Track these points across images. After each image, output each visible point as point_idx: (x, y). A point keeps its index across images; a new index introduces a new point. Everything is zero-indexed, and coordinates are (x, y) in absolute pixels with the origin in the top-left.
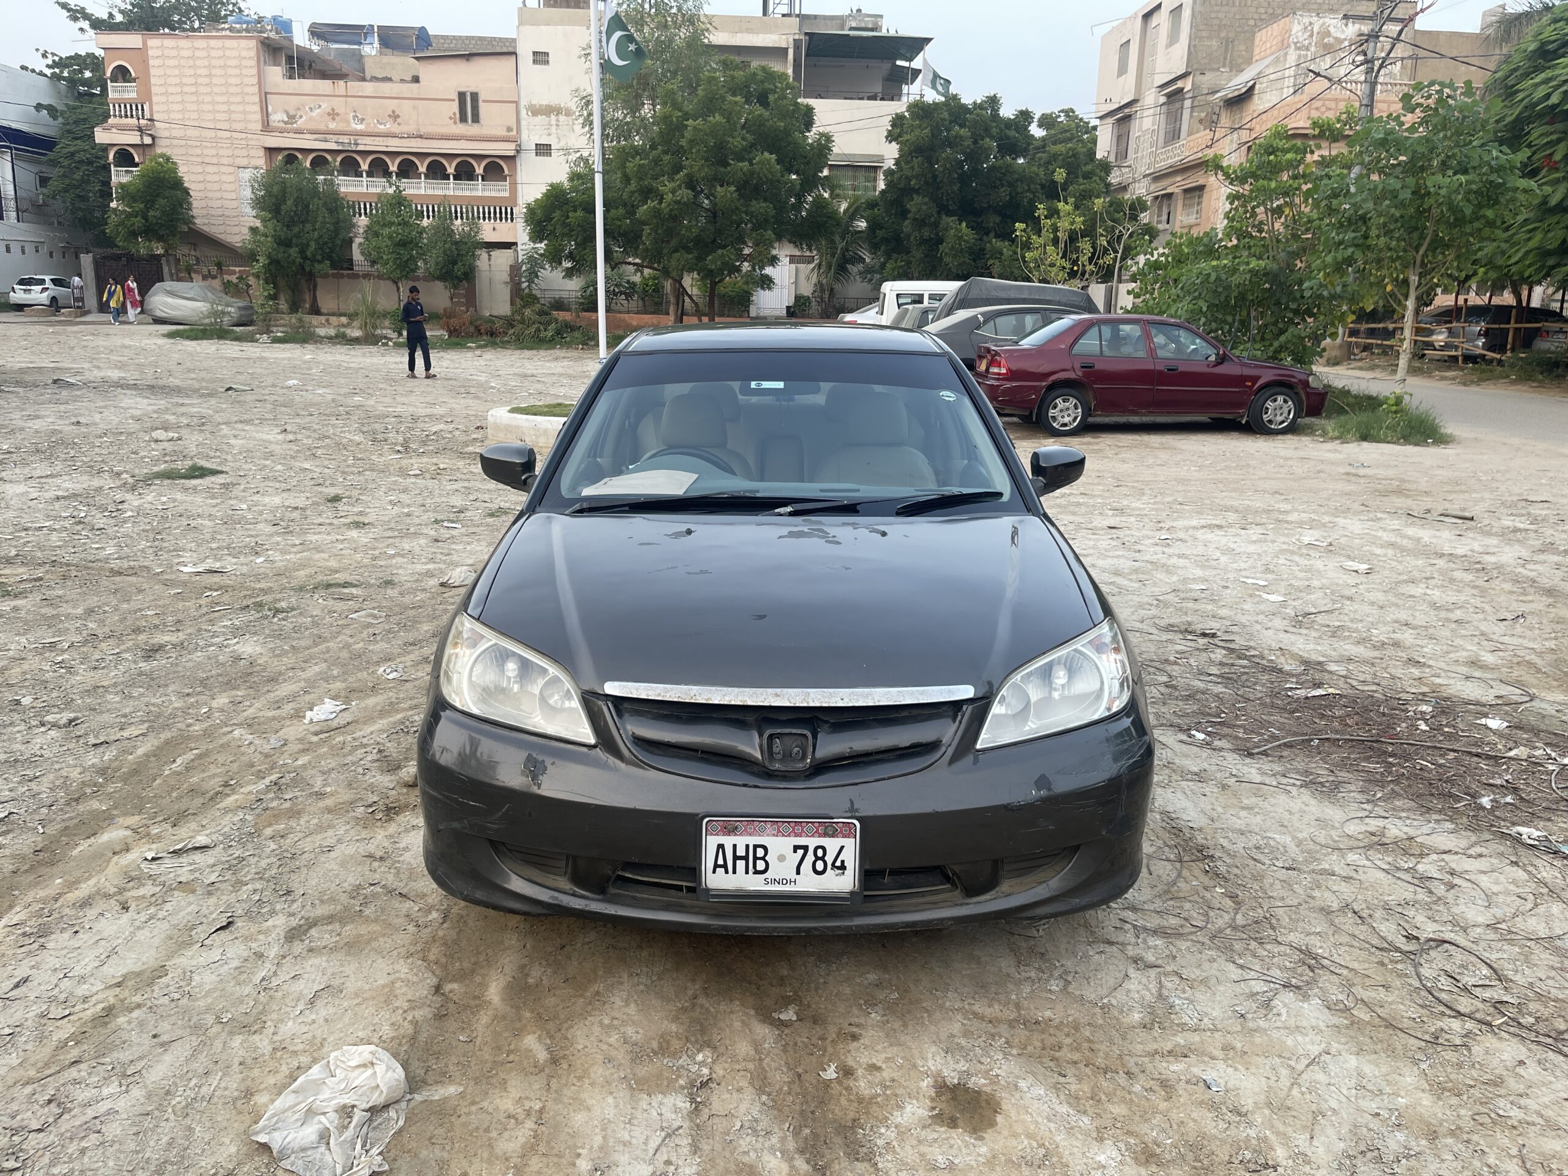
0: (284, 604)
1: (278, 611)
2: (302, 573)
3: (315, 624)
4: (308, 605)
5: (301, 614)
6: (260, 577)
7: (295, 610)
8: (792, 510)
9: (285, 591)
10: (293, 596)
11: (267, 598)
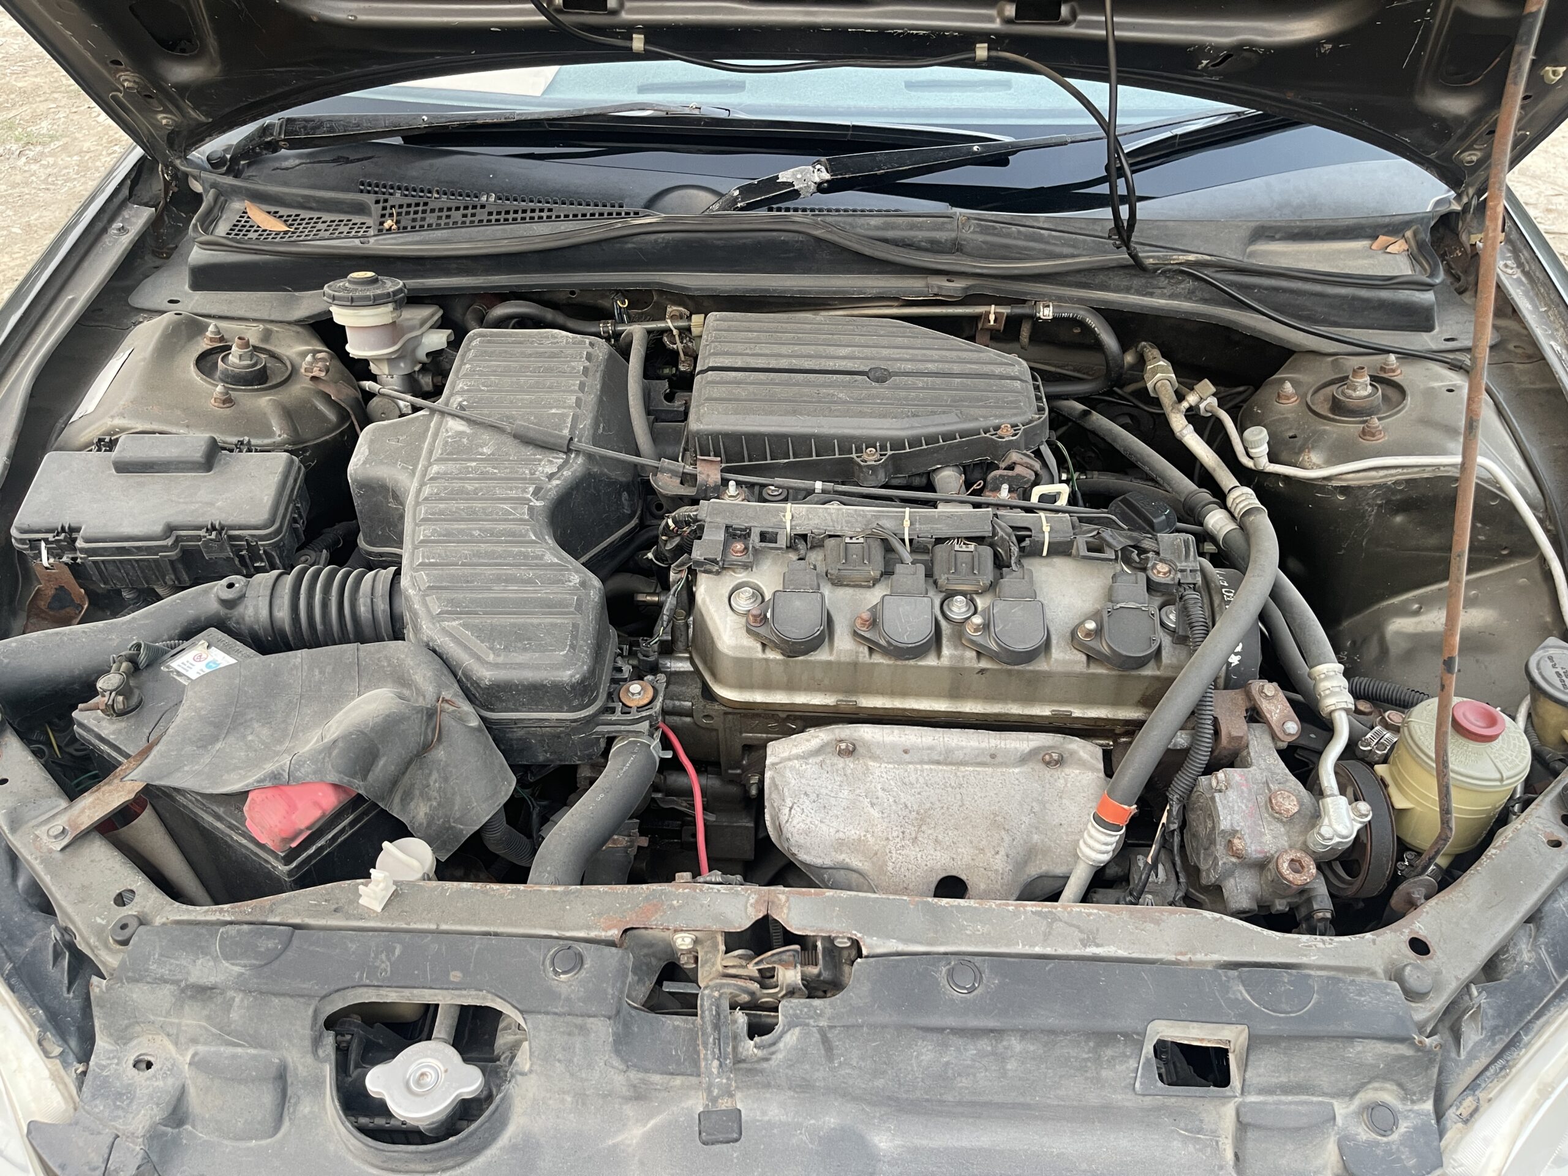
1: (30, 142)
4: (81, 128)
5: (64, 147)
6: (30, 63)
7: (58, 140)
8: (827, 176)
9: (56, 95)
10: (64, 107)
11: (26, 111)
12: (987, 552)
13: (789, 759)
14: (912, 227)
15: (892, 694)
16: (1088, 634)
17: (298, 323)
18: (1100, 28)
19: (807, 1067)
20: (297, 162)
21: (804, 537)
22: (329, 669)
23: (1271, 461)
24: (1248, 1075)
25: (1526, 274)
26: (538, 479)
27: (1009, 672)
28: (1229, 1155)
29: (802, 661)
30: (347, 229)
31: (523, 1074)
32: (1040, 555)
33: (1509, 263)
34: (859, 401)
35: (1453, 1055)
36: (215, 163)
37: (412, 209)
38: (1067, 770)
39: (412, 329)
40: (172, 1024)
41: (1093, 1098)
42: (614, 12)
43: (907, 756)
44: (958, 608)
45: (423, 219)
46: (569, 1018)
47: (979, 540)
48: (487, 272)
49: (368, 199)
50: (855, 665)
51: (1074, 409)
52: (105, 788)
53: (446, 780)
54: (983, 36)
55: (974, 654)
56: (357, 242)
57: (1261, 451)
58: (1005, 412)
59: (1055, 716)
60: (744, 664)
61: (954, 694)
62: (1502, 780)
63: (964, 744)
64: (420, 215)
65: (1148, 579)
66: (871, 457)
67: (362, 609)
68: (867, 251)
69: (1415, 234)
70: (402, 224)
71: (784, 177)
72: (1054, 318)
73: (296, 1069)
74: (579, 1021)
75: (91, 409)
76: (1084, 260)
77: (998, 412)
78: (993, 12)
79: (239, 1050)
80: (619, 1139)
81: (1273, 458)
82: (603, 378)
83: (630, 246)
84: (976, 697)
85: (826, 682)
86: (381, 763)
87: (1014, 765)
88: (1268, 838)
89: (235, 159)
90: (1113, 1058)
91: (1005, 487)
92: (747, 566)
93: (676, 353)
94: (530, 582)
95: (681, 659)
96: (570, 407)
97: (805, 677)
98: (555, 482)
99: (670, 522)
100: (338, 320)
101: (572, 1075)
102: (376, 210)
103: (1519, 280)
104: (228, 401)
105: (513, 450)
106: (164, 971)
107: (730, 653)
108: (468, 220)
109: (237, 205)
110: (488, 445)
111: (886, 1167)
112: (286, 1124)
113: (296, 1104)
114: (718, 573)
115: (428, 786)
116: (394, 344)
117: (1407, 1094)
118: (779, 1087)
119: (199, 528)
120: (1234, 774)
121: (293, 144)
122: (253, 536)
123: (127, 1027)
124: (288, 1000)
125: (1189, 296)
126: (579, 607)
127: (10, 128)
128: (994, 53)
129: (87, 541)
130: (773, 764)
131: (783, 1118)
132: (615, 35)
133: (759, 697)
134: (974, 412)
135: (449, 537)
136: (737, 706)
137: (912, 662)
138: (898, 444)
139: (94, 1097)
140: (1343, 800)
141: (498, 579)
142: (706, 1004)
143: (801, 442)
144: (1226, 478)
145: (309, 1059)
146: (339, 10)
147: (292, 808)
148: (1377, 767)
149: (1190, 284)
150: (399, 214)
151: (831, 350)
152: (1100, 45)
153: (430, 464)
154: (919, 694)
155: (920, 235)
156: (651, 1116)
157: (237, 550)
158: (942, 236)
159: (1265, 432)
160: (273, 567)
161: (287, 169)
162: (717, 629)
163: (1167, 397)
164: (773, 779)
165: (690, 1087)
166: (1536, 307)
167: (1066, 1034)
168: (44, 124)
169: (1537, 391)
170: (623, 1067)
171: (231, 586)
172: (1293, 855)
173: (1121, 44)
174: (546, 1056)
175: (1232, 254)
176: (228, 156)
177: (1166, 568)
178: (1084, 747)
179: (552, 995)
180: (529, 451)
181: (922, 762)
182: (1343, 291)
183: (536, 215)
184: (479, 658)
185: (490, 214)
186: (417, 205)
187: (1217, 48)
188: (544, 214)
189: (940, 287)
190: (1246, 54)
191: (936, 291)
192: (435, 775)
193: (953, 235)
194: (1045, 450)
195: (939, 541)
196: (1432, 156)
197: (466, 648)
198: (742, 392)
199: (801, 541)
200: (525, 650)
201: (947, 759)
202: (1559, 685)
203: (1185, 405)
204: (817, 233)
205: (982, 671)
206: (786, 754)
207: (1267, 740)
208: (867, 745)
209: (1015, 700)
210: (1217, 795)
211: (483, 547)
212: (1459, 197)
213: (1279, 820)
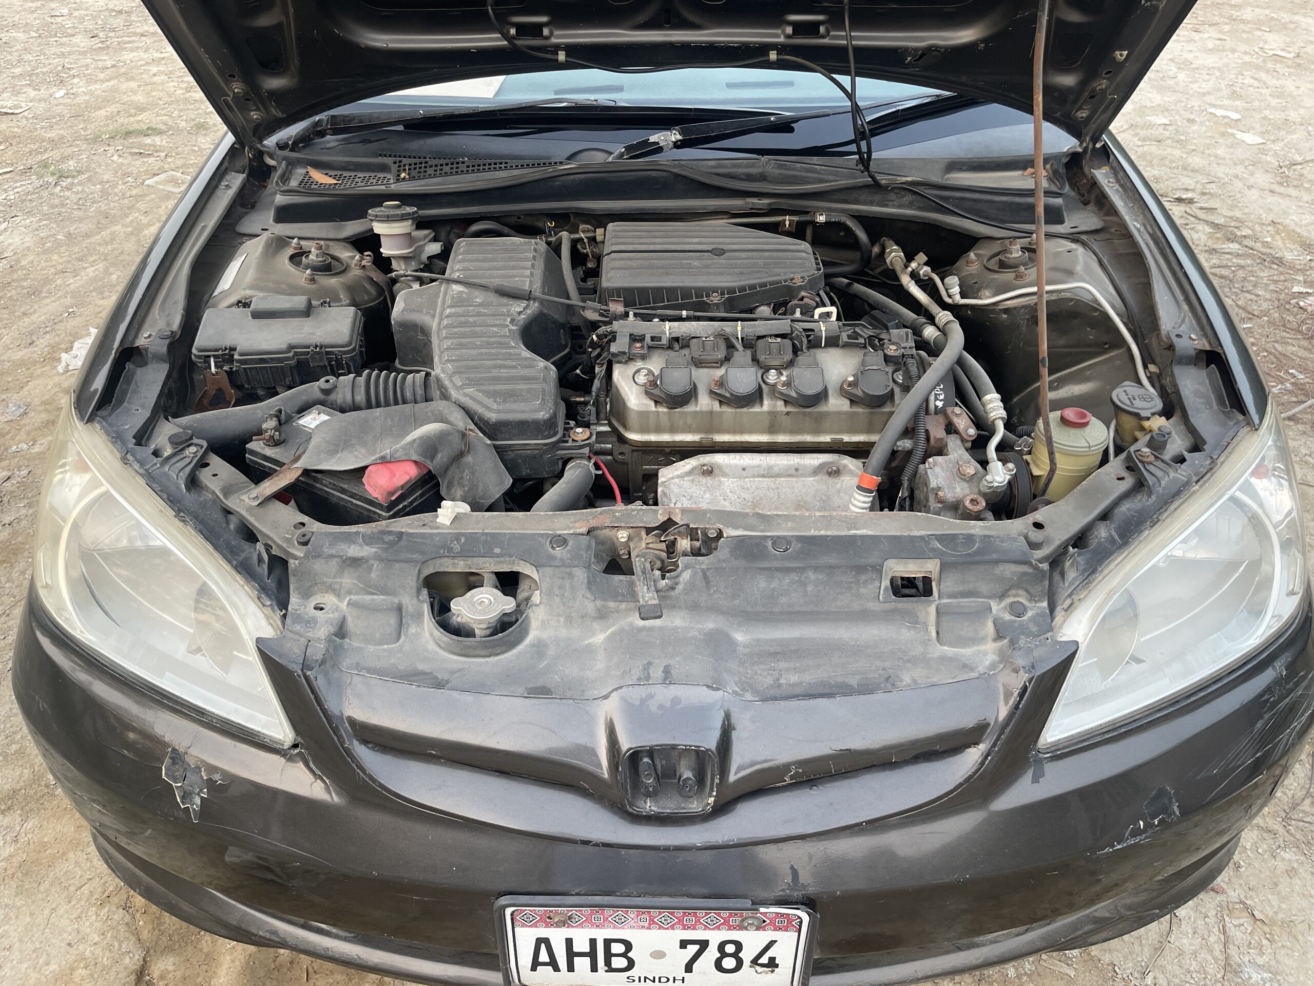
0: (72, 164)
1: (62, 176)
2: (102, 113)
3: (105, 194)
4: (100, 165)
5: (89, 179)
6: (54, 120)
7: (83, 173)
8: (679, 137)
9: (78, 142)
10: (85, 150)
11: (55, 154)
12: (788, 342)
13: (673, 478)
14: (735, 166)
15: (734, 432)
16: (850, 384)
17: (345, 240)
18: (843, 40)
19: (696, 594)
20: (336, 144)
21: (677, 339)
22: (396, 419)
23: (962, 297)
24: (942, 586)
25: (1121, 185)
26: (512, 315)
27: (804, 414)
28: (934, 634)
29: (679, 412)
30: (375, 181)
31: (536, 605)
32: (820, 347)
33: (1111, 180)
34: (707, 267)
35: (1061, 585)
36: (282, 146)
37: (418, 166)
38: (842, 478)
39: (419, 240)
40: (337, 583)
41: (856, 606)
42: (547, 38)
43: (744, 473)
44: (772, 376)
45: (425, 172)
46: (562, 569)
47: (783, 336)
48: (466, 204)
49: (389, 161)
50: (711, 413)
51: (843, 282)
52: (276, 478)
53: (473, 473)
54: (773, 46)
55: (782, 403)
56: (383, 187)
57: (956, 290)
58: (796, 270)
59: (834, 442)
60: (643, 415)
61: (772, 430)
62: (1089, 447)
63: (779, 462)
64: (423, 169)
65: (885, 355)
66: (715, 299)
67: (408, 394)
68: (707, 181)
69: (1051, 166)
70: (412, 175)
71: (653, 139)
72: (826, 223)
73: (407, 607)
74: (568, 570)
75: (227, 287)
76: (843, 183)
77: (792, 270)
78: (779, 31)
79: (375, 597)
80: (591, 641)
81: (963, 295)
82: (545, 262)
83: (557, 183)
84: (784, 431)
85: (694, 426)
86: (439, 456)
87: (810, 476)
88: (958, 490)
89: (295, 143)
90: (866, 580)
91: (798, 310)
92: (643, 358)
93: (587, 255)
94: (514, 367)
95: (603, 425)
96: (527, 277)
97: (681, 423)
98: (523, 316)
99: (594, 337)
100: (376, 231)
101: (564, 604)
102: (394, 168)
103: (1117, 190)
104: (312, 280)
105: (493, 298)
106: (333, 552)
107: (636, 408)
108: (454, 171)
109: (300, 171)
110: (479, 297)
111: (742, 649)
112: (403, 638)
113: (407, 628)
114: (626, 363)
115: (462, 478)
116: (410, 247)
117: (1032, 597)
118: (680, 607)
119: (309, 347)
120: (939, 459)
121: (336, 132)
122: (340, 351)
123: (310, 587)
124: (404, 565)
125: (910, 206)
126: (544, 380)
127: (45, 167)
128: (781, 57)
129: (241, 355)
130: (663, 483)
131: (683, 625)
132: (548, 52)
133: (653, 438)
134: (776, 270)
135: (462, 346)
136: (640, 445)
137: (745, 410)
138: (731, 291)
139: (293, 623)
140: (1000, 464)
141: (495, 367)
142: (638, 564)
143: (672, 291)
144: (934, 308)
145: (415, 601)
146: (377, 41)
147: (393, 475)
148: (1025, 457)
149: (909, 198)
150: (409, 169)
151: (688, 240)
152: (843, 50)
153: (444, 309)
154: (751, 431)
155: (740, 171)
156: (609, 628)
157: (330, 360)
158: (753, 171)
159: (956, 278)
160: (349, 373)
161: (330, 148)
162: (627, 395)
163: (898, 267)
164: (663, 491)
165: (630, 610)
166: (1126, 204)
167: (839, 567)
168: (71, 163)
169: (1127, 254)
170: (592, 598)
171: (327, 381)
172: (972, 497)
173: (857, 49)
174: (550, 593)
175: (935, 178)
176: (290, 143)
177: (895, 348)
178: (852, 462)
179: (553, 558)
180: (505, 300)
181: (754, 476)
182: (1004, 199)
183: (497, 166)
184: (488, 408)
185: (468, 167)
186: (421, 163)
187: (916, 49)
188: (503, 166)
189: (753, 203)
190: (935, 53)
191: (751, 206)
192: (467, 471)
193: (760, 170)
194: (822, 293)
195: (759, 338)
196: (1058, 115)
197: (479, 403)
198: (633, 263)
199: (676, 342)
200: (515, 401)
201: (769, 474)
202: (1129, 403)
203: (910, 269)
204: (675, 170)
205: (788, 413)
206: (671, 476)
207: (959, 442)
208: (720, 467)
209: (808, 433)
210: (929, 471)
211: (483, 350)
212: (1081, 143)
213: (964, 480)
